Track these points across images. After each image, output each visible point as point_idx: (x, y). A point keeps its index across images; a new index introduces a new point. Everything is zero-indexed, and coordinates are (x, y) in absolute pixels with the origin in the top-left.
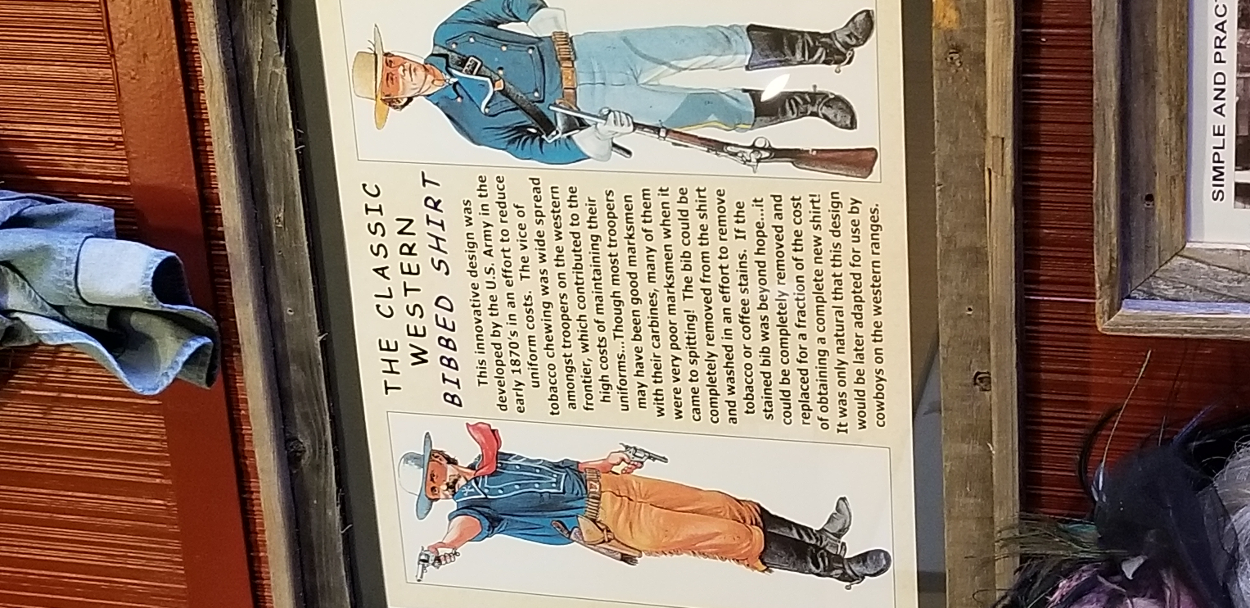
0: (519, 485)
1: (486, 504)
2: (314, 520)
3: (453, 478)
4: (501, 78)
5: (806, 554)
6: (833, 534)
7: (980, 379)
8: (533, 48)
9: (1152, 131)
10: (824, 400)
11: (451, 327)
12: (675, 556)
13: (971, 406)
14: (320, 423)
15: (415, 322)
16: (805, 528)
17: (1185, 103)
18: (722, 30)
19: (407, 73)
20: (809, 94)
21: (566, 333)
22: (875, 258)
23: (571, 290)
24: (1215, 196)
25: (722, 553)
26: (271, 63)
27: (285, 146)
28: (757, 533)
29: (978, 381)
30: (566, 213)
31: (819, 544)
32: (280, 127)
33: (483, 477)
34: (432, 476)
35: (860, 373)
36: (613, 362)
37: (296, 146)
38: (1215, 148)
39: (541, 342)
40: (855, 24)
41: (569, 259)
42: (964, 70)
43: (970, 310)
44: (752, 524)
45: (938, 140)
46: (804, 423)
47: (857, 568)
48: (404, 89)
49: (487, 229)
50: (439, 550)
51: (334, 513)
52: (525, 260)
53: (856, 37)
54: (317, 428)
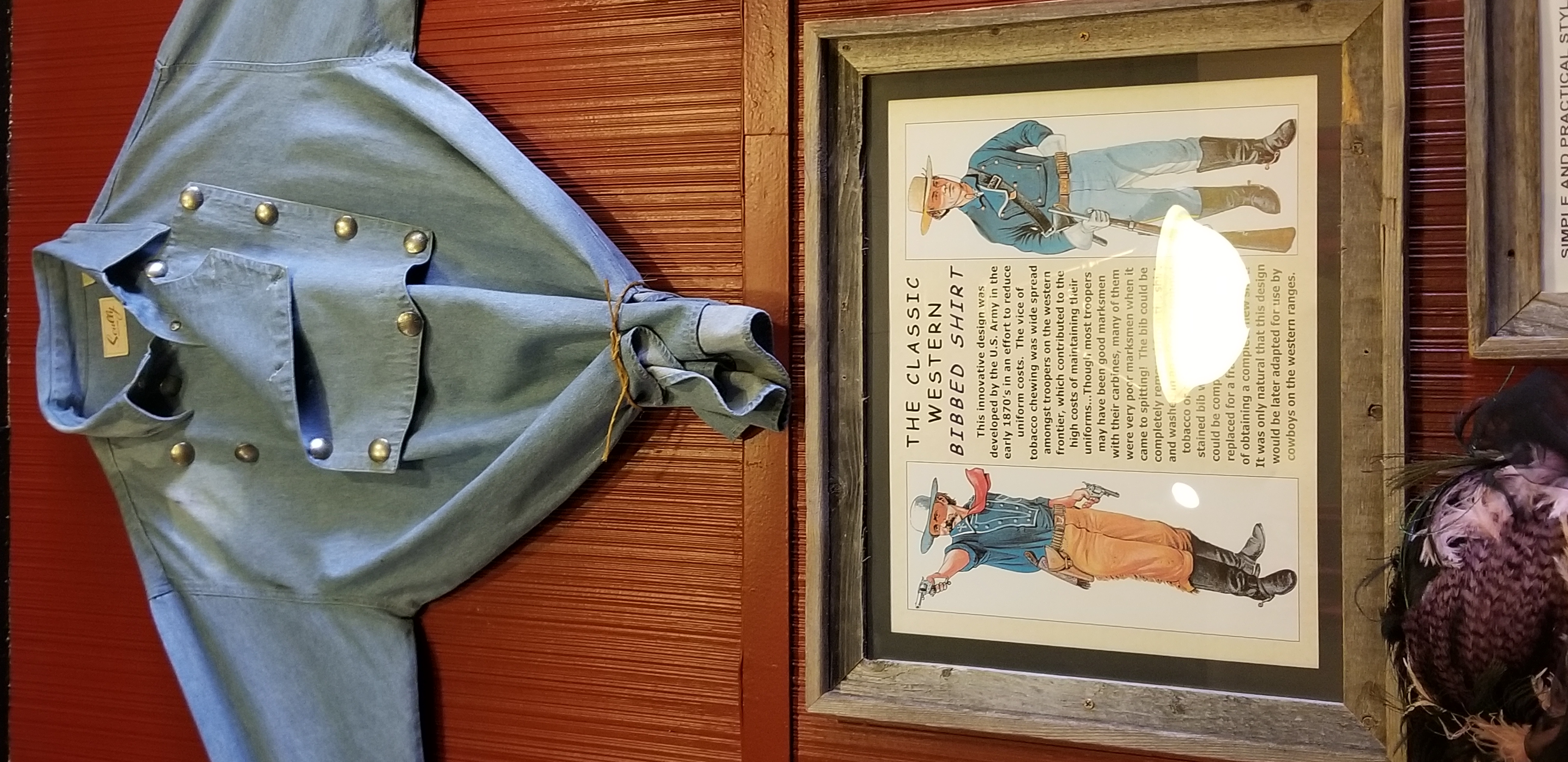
0: (1002, 521)
1: (974, 539)
2: (843, 551)
3: (951, 517)
4: (1015, 190)
5: (1226, 575)
6: (1250, 557)
7: (1373, 410)
8: (1040, 166)
9: (1512, 199)
10: (1246, 439)
11: (961, 389)
12: (1120, 580)
13: (1366, 434)
14: (856, 469)
15: (935, 386)
16: (1227, 552)
17: (1539, 175)
18: (1181, 142)
19: (948, 190)
20: (1244, 187)
21: (1048, 390)
22: (1292, 317)
23: (1054, 354)
24: (1564, 254)
25: (1159, 576)
26: (852, 185)
27: (855, 247)
28: (1187, 556)
29: (1371, 412)
30: (1054, 292)
31: (1237, 566)
32: (853, 232)
33: (975, 515)
34: (936, 515)
35: (1276, 415)
36: (1082, 413)
37: (863, 247)
38: (1562, 215)
39: (1027, 398)
40: (1282, 131)
41: (1054, 329)
42: (1366, 156)
43: (1366, 352)
44: (1184, 549)
45: (1344, 212)
46: (1229, 459)
47: (1269, 587)
48: (944, 202)
49: (995, 308)
50: (935, 579)
51: (859, 545)
52: (1021, 332)
53: (1282, 141)
54: (854, 475)
